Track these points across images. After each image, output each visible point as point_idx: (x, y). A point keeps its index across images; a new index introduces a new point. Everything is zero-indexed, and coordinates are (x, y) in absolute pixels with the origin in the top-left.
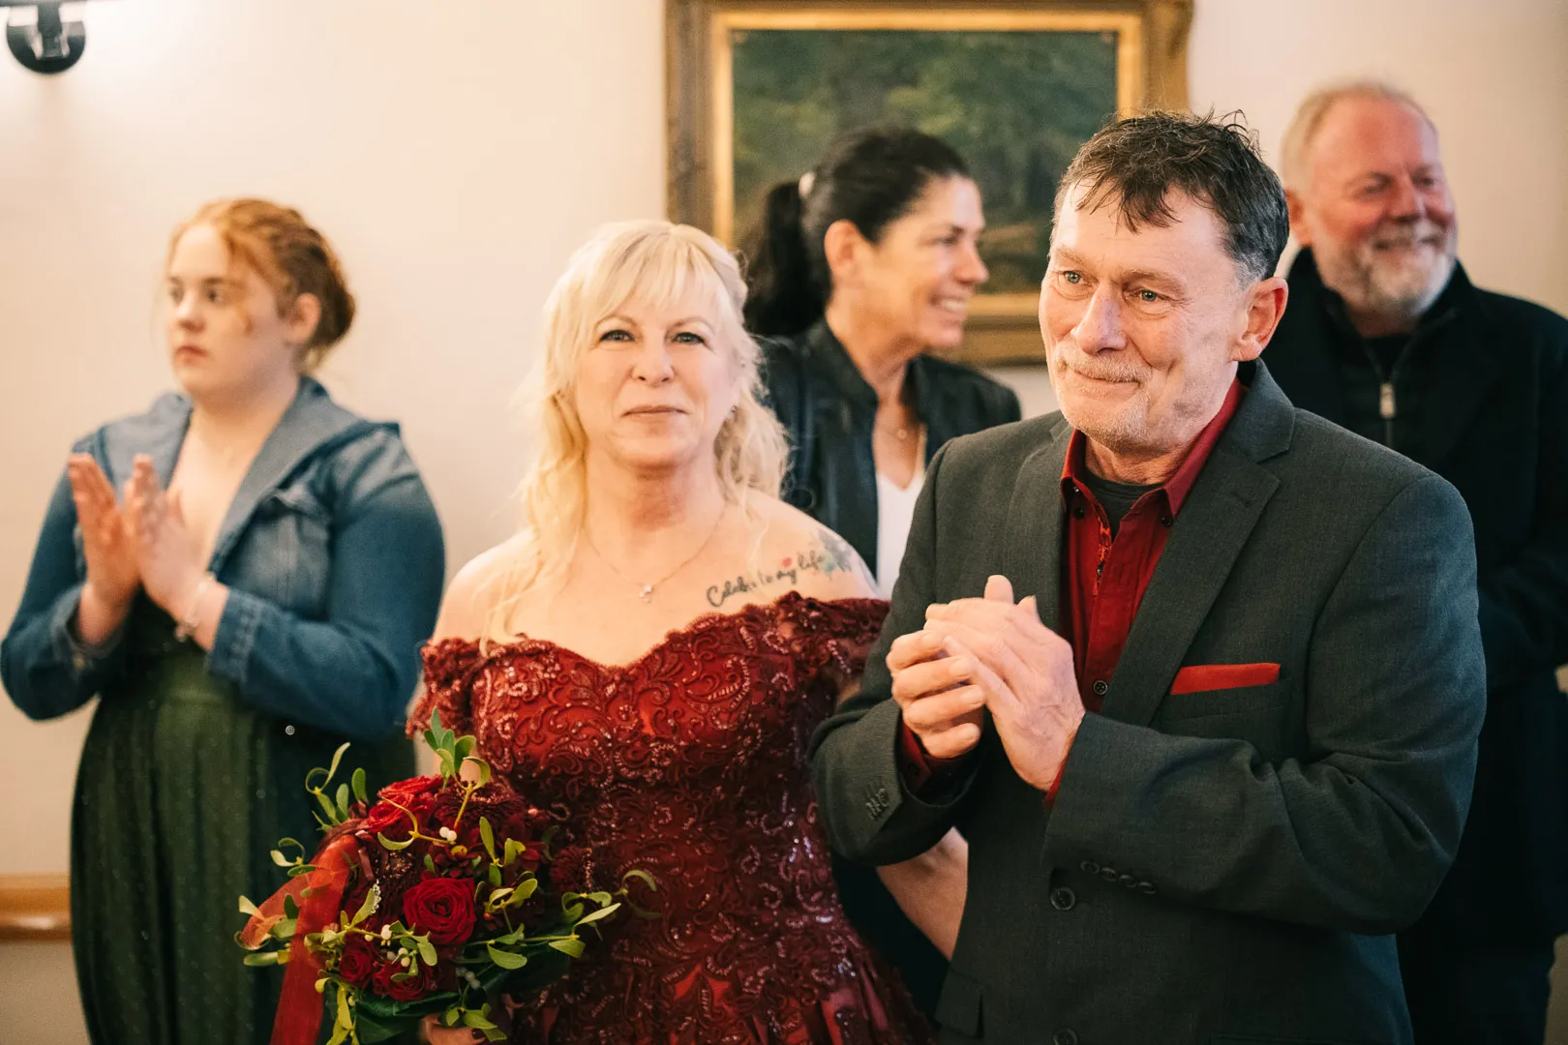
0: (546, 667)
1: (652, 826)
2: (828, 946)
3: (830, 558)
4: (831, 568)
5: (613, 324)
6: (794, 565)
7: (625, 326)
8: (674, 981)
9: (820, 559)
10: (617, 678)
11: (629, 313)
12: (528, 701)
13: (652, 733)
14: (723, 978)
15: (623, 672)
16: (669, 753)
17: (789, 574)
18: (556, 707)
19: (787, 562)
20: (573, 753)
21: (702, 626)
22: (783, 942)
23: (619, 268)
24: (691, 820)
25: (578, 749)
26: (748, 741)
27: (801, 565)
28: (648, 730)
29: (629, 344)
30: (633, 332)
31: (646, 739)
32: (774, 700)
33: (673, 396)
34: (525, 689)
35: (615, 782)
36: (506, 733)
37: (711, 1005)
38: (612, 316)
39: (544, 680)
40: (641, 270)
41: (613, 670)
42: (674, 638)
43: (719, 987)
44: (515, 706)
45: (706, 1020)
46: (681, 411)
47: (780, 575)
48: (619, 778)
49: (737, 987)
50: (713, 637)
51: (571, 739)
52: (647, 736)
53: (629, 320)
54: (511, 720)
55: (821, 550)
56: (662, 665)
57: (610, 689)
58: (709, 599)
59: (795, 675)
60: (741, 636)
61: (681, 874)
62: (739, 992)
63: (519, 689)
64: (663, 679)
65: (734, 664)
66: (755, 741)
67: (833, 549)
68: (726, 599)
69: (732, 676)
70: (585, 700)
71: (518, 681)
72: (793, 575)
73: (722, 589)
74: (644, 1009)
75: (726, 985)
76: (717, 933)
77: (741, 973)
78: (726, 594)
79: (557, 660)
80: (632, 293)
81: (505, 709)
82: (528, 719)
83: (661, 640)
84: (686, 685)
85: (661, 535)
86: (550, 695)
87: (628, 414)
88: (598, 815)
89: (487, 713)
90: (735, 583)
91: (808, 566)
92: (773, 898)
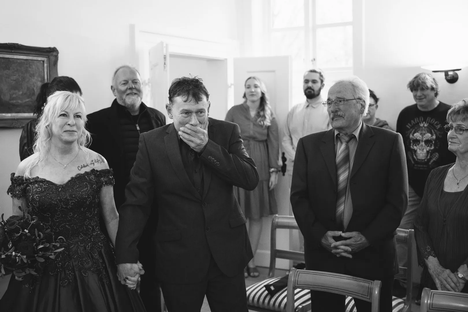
0: (45, 184)
1: (68, 217)
2: (100, 238)
3: (101, 160)
4: (101, 162)
5: (63, 113)
6: (94, 162)
7: (65, 113)
8: (72, 248)
9: (99, 161)
10: (61, 187)
11: (67, 111)
12: (41, 192)
13: (69, 198)
14: (82, 246)
15: (62, 186)
16: (73, 202)
17: (93, 163)
18: (48, 193)
19: (92, 161)
20: (53, 203)
21: (78, 176)
22: (93, 238)
23: (65, 101)
24: (76, 215)
25: (54, 202)
26: (89, 199)
27: (95, 162)
28: (68, 198)
29: (66, 117)
30: (67, 115)
31: (68, 200)
32: (93, 191)
33: (75, 128)
34: (41, 189)
35: (61, 208)
36: (37, 199)
37: (80, 252)
38: (63, 111)
39: (45, 187)
40: (70, 102)
41: (60, 185)
42: (72, 178)
43: (82, 249)
44: (39, 193)
45: (80, 255)
46: (75, 131)
47: (91, 164)
48: (62, 207)
49: (85, 248)
50: (81, 178)
51: (52, 200)
52: (68, 199)
53: (66, 112)
54: (38, 196)
55: (99, 159)
56: (71, 184)
57: (60, 189)
58: (78, 169)
59: (96, 185)
60: (86, 178)
61: (74, 226)
62: (86, 249)
63: (39, 189)
64: (71, 187)
65: (86, 184)
66: (90, 199)
67: (101, 158)
68: (82, 169)
69: (86, 186)
70: (55, 192)
71: (39, 188)
72: (94, 164)
73: (81, 167)
74: (66, 254)
75: (83, 248)
76: (80, 237)
77: (85, 245)
78: (81, 168)
79: (47, 183)
80: (68, 107)
81: (36, 194)
82: (42, 196)
83: (70, 179)
84: (76, 188)
85: (68, 156)
86: (47, 191)
87: (65, 131)
88: (57, 215)
89: (32, 194)
90: (83, 166)
91: (97, 162)
92: (90, 229)
